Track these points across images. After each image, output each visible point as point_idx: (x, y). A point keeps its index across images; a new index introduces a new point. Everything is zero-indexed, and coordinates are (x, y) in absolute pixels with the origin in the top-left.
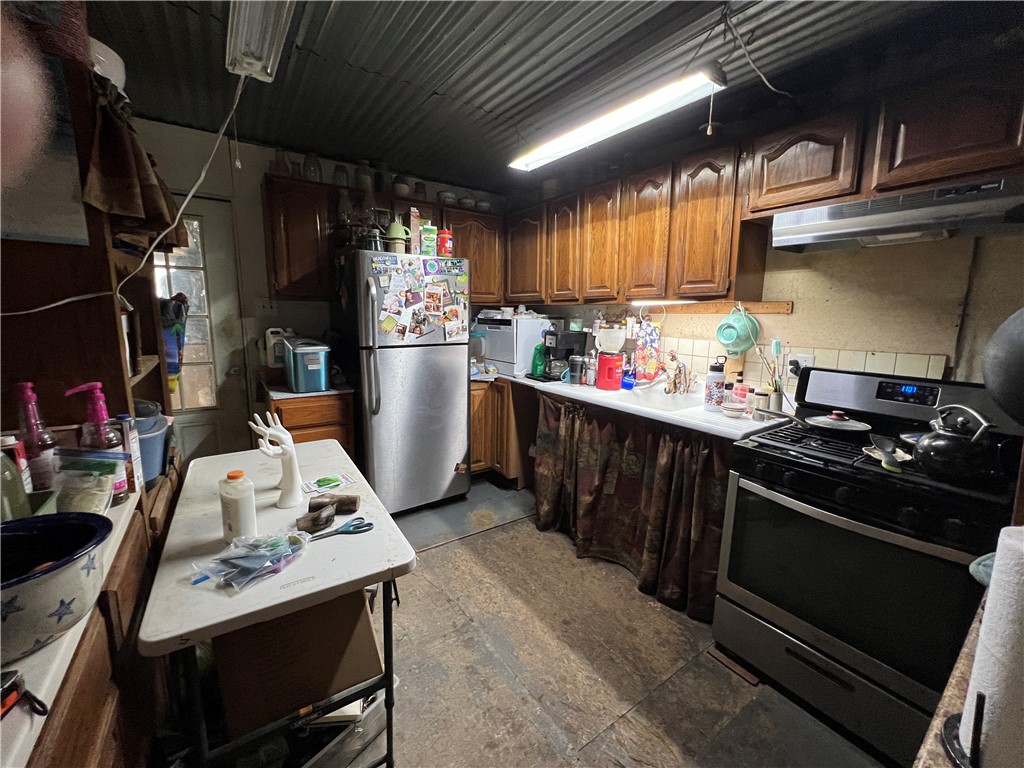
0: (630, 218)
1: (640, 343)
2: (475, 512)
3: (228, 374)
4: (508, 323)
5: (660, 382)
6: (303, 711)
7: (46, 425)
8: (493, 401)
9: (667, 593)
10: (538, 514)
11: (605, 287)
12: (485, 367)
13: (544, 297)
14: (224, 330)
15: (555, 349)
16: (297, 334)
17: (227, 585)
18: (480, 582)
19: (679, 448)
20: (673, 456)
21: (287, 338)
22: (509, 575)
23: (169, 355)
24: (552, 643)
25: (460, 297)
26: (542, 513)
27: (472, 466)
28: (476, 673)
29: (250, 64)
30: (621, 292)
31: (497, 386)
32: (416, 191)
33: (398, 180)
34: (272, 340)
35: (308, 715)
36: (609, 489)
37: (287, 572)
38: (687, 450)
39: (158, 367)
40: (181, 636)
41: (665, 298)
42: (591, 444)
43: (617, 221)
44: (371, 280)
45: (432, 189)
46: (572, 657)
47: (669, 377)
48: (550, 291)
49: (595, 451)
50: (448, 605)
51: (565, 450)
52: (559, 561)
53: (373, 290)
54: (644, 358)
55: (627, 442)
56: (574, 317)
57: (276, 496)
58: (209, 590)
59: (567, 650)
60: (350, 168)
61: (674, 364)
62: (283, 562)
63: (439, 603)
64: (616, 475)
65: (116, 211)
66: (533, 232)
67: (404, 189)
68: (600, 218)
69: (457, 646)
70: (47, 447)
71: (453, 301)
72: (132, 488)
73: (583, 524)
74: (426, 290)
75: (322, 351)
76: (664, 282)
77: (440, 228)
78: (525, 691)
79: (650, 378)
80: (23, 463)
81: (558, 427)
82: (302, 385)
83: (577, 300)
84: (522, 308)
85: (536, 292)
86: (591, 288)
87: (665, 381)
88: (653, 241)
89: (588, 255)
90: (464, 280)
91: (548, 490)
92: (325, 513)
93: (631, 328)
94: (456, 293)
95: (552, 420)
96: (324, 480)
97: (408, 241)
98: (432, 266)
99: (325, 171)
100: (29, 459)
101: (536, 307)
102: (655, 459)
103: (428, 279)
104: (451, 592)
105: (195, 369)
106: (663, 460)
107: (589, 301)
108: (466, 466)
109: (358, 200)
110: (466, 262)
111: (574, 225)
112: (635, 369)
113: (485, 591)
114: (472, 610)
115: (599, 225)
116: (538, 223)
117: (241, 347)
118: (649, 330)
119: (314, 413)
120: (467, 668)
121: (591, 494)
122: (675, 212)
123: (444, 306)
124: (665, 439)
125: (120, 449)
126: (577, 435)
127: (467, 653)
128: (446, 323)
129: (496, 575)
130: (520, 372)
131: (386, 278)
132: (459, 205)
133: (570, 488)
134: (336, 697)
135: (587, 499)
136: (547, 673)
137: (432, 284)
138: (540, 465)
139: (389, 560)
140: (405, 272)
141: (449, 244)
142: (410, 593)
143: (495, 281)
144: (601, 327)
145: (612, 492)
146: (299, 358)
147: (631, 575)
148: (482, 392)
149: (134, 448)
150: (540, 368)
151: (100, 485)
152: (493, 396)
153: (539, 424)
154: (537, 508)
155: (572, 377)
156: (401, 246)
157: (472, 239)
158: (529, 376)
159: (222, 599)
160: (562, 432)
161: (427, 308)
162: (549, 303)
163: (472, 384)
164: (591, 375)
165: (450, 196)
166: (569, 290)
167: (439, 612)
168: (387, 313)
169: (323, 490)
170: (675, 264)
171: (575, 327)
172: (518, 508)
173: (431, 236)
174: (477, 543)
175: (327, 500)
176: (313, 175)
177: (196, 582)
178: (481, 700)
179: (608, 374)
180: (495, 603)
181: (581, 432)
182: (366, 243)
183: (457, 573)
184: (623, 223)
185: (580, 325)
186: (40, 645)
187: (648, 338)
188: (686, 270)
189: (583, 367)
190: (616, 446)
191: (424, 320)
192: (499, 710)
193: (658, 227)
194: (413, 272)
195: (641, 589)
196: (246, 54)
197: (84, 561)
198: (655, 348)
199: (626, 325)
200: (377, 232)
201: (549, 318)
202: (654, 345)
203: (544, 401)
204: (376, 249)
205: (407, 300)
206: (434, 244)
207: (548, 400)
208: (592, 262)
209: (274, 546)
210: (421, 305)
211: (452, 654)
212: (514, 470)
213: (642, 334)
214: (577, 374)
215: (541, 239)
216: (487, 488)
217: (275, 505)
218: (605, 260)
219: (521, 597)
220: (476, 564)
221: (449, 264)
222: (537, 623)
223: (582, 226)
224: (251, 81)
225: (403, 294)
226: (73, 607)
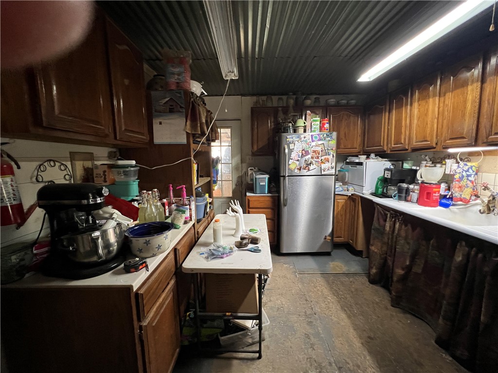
0: (447, 95)
1: (457, 176)
2: (333, 263)
3: (236, 185)
4: (361, 164)
5: (477, 204)
6: (227, 314)
7: (174, 197)
8: (350, 206)
9: (458, 353)
10: (369, 273)
11: (426, 141)
12: (347, 188)
13: (385, 149)
14: (236, 168)
15: (391, 179)
16: (259, 170)
17: (207, 258)
18: (325, 298)
19: (473, 253)
20: (467, 257)
21: (255, 172)
22: (343, 300)
23: (213, 177)
24: (357, 344)
25: (330, 151)
26: (372, 273)
27: (334, 239)
28: (309, 339)
29: (230, 75)
30: (439, 144)
31: (352, 198)
32: (315, 102)
33: (306, 99)
34: (250, 172)
35: (228, 316)
36: (418, 269)
37: (225, 260)
38: (480, 255)
39: (210, 181)
40: (191, 269)
41: (476, 145)
42: (406, 238)
43: (437, 98)
44: (286, 146)
45: (323, 99)
46: (368, 358)
47: (483, 202)
48: (389, 145)
49: (408, 243)
50: (305, 302)
51: (388, 239)
52: (377, 303)
53: (287, 151)
54: (460, 187)
55: (432, 241)
56: (407, 160)
57: (233, 232)
58: (203, 257)
59: (366, 353)
60: (285, 97)
61: (488, 193)
62: (225, 255)
63: (301, 300)
64: (423, 261)
65: (193, 133)
66: (381, 112)
67: (308, 102)
68: (425, 97)
69: (304, 322)
70: (173, 203)
71: (326, 153)
72: (191, 220)
73: (396, 286)
74: (312, 149)
75: (267, 176)
76: (474, 135)
77: (322, 118)
78: (332, 360)
79: (466, 202)
80: (167, 207)
81: (385, 225)
82: (258, 190)
83: (407, 150)
84: (373, 155)
85: (381, 146)
86: (417, 142)
87: (481, 204)
88: (465, 108)
89: (415, 121)
90: (333, 143)
91: (377, 260)
92: (245, 242)
93: (450, 166)
94: (328, 149)
95: (382, 221)
96: (253, 229)
97: (305, 127)
98: (316, 137)
99: (275, 101)
100: (168, 207)
101: (382, 155)
102: (452, 255)
103: (313, 144)
104: (309, 297)
105: (227, 182)
106: (459, 258)
107: (415, 150)
108: (330, 238)
109: (286, 111)
110: (335, 134)
111: (407, 105)
112: (452, 195)
113: (326, 303)
114: (316, 309)
115: (423, 103)
116: (383, 107)
117: (241, 175)
118: (466, 168)
119: (262, 203)
120: (306, 334)
121: (403, 269)
122: (485, 85)
123: (321, 156)
124: (461, 244)
125: (188, 207)
126: (396, 232)
127: (308, 327)
128: (322, 165)
129: (335, 297)
130: (367, 191)
131: (293, 145)
132: (338, 105)
133: (390, 263)
134: (240, 314)
135: (399, 272)
136: (348, 358)
137: (316, 145)
138: (372, 245)
139: (260, 266)
140: (302, 142)
141: (327, 126)
142: (289, 290)
143: (357, 141)
144: (426, 166)
145: (420, 271)
146: (257, 179)
147: (430, 330)
148: (344, 201)
149: (193, 207)
150: (380, 190)
151: (181, 216)
152: (350, 203)
153: (374, 222)
154: (369, 270)
155: (399, 196)
156: (301, 130)
157: (344, 121)
158: (373, 194)
159: (205, 261)
160: (387, 228)
161: (312, 158)
162: (389, 152)
163: (336, 196)
164: (414, 196)
165: (332, 101)
166: (402, 144)
167: (300, 304)
168: (293, 161)
169: (250, 233)
170: (484, 121)
171: (407, 166)
172: (360, 267)
173: (317, 123)
174: (330, 278)
175: (248, 237)
176: (269, 104)
177: (201, 254)
178: (307, 351)
179: (426, 196)
180: (330, 311)
181: (399, 230)
182: (286, 130)
183: (315, 289)
184: (442, 99)
185: (410, 165)
186: (154, 255)
187: (464, 174)
188: (494, 125)
189: (408, 191)
190: (424, 243)
191: (311, 163)
192: (315, 361)
193: (470, 97)
194: (306, 141)
195: (436, 342)
196: (229, 72)
197: (165, 235)
198: (471, 181)
199: (445, 164)
200: (291, 124)
201: (390, 161)
202: (470, 178)
203: (378, 209)
204: (290, 132)
205: (302, 154)
206: (318, 127)
207: (380, 209)
208: (418, 125)
209: (224, 248)
210: (309, 156)
211: (300, 325)
212: (360, 245)
213: (458, 171)
214: (404, 195)
215: (385, 115)
216: (345, 253)
217: (233, 235)
218: (427, 124)
219: (346, 313)
220: (326, 288)
221: (325, 135)
222: (352, 330)
223: (411, 105)
224: (232, 80)
225: (301, 152)
226: (161, 247)
